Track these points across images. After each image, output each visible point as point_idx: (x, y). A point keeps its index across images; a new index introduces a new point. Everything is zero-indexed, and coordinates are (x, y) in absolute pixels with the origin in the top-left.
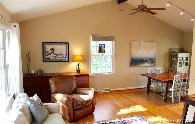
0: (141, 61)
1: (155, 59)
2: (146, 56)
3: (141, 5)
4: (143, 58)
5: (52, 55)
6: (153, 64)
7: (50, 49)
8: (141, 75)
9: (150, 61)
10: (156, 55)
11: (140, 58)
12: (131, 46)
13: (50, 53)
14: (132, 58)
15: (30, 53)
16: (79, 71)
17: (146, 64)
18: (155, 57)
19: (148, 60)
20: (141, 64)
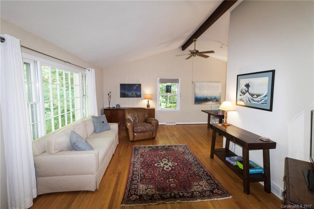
0: (206, 100)
1: (220, 98)
2: (210, 95)
3: (194, 49)
4: (207, 97)
5: (246, 94)
6: (217, 103)
7: (245, 86)
8: (202, 111)
9: (215, 100)
10: (221, 94)
11: (204, 97)
12: (195, 87)
13: (245, 91)
14: (196, 97)
15: (111, 92)
16: (149, 106)
17: (210, 103)
18: (219, 96)
19: (212, 99)
20: (205, 102)
